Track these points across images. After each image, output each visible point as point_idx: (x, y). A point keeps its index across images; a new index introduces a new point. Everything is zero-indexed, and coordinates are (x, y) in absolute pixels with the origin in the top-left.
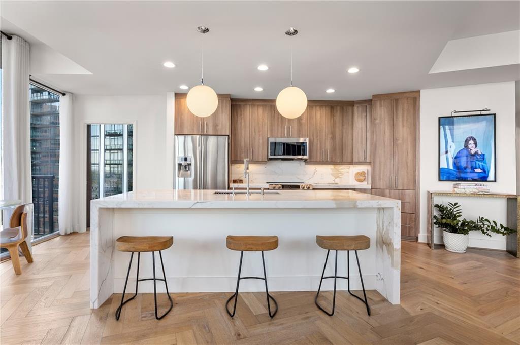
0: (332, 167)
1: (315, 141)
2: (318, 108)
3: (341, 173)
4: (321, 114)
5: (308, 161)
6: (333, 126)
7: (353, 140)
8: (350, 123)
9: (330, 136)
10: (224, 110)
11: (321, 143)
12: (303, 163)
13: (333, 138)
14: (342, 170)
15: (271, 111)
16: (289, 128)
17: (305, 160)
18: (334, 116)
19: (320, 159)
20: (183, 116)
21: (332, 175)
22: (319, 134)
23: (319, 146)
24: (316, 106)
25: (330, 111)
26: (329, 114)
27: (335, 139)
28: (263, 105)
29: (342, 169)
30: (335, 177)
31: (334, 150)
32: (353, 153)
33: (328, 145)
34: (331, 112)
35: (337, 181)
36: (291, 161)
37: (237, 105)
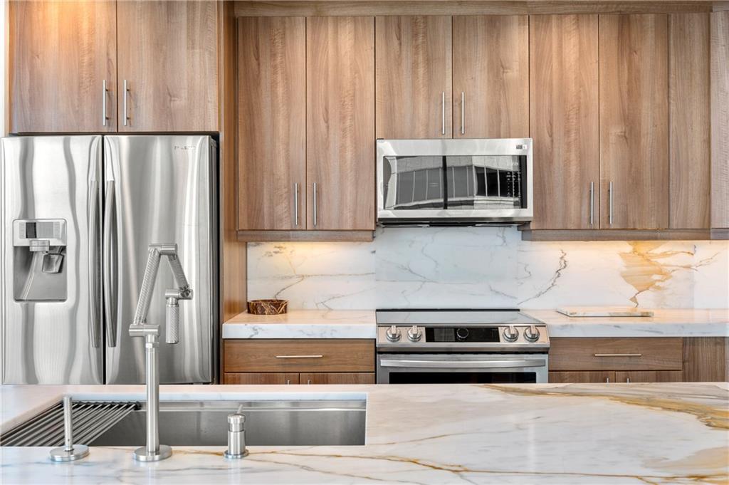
0: (625, 247)
1: (559, 150)
2: (569, 23)
3: (660, 272)
4: (580, 43)
5: (532, 226)
6: (629, 92)
7: (708, 142)
8: (698, 78)
9: (616, 131)
10: (197, 37)
11: (581, 157)
12: (513, 234)
13: (631, 135)
14: (662, 261)
15: (387, 38)
16: (455, 102)
17: (523, 225)
18: (632, 51)
19: (580, 218)
20: (38, 62)
21: (627, 277)
22: (573, 121)
23: (573, 169)
24: (561, 15)
25: (615, 34)
26: (614, 44)
27: (638, 142)
28: (354, 18)
29: (664, 255)
30: (636, 286)
31: (633, 182)
32: (708, 193)
33: (610, 166)
34: (621, 34)
35: (647, 301)
36: (470, 228)
37: (256, 18)
